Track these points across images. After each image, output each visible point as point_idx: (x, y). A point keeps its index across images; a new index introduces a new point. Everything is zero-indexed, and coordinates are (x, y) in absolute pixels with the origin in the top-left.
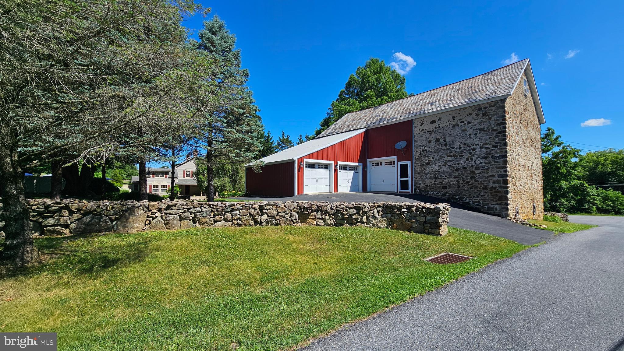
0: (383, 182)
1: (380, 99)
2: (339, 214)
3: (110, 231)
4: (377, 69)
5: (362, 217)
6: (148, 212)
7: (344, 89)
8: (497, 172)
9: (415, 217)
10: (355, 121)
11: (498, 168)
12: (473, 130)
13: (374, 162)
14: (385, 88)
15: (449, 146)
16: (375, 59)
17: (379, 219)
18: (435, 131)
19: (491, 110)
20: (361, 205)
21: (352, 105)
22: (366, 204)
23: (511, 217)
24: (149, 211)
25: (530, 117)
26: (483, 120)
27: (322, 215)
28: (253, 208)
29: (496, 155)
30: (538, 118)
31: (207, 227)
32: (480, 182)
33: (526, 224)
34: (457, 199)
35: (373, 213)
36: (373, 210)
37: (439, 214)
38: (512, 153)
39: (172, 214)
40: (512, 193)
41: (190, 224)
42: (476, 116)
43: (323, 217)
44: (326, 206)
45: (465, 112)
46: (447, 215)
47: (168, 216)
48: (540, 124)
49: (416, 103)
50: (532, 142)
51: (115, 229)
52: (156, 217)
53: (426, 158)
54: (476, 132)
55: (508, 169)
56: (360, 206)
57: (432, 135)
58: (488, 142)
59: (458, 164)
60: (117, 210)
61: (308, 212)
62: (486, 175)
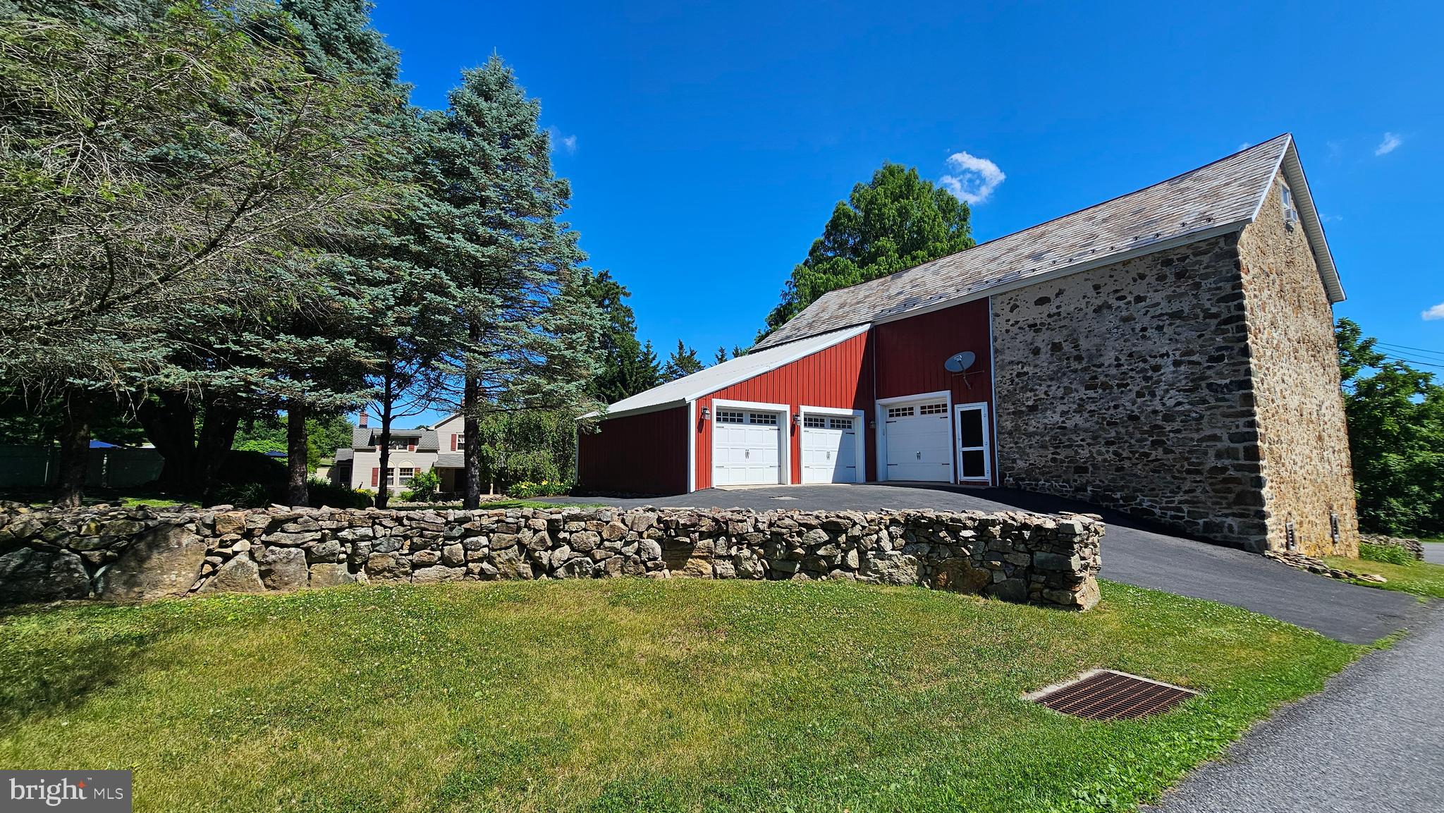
0: (919, 457)
1: (909, 258)
2: (778, 543)
3: (83, 596)
4: (900, 187)
5: (846, 552)
6: (211, 540)
7: (822, 238)
8: (1225, 426)
9: (1000, 554)
10: (847, 309)
11: (1228, 416)
12: (1153, 317)
13: (895, 408)
14: (920, 232)
15: (1088, 362)
16: (894, 164)
17: (895, 559)
18: (1049, 324)
19: (1200, 263)
20: (840, 518)
21: (842, 272)
22: (857, 516)
23: (1275, 549)
24: (215, 536)
25: (1304, 284)
26: (1177, 290)
27: (730, 548)
28: (529, 528)
29: (1219, 382)
30: (1325, 287)
31: (390, 583)
32: (1178, 455)
33: (1324, 571)
34: (1117, 500)
35: (878, 541)
36: (877, 533)
37: (1070, 545)
38: (1265, 375)
39: (282, 546)
40: (1274, 484)
41: (339, 573)
42: (1157, 279)
43: (734, 551)
44: (742, 521)
45: (1127, 272)
46: (1095, 546)
47: (272, 551)
48: (1331, 304)
49: (996, 259)
50: (1315, 349)
51: (100, 590)
52: (236, 553)
53: (1029, 394)
54: (1161, 323)
55: (1257, 418)
56: (839, 520)
57: (1041, 334)
58: (1195, 346)
59: (1116, 407)
60: (112, 533)
61: (689, 537)
62: (1196, 436)
